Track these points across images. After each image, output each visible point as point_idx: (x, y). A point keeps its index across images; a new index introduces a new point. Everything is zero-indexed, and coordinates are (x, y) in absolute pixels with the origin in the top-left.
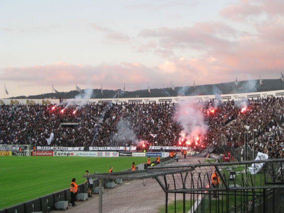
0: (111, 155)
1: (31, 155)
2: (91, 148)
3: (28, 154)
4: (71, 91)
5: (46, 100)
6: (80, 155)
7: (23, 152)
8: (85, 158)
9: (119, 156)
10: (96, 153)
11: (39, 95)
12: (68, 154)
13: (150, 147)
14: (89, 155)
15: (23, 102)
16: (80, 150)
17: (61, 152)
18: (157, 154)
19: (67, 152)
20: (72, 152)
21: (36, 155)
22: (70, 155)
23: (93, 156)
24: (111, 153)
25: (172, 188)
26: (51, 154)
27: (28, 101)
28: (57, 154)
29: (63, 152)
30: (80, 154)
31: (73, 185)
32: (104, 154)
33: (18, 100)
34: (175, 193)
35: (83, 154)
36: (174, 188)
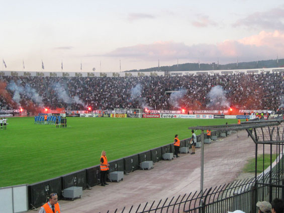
0: (207, 117)
1: (143, 117)
2: (190, 112)
3: (139, 116)
4: (174, 66)
5: (153, 72)
6: (182, 118)
8: (186, 119)
9: (214, 118)
11: (148, 69)
13: (240, 111)
14: (188, 117)
15: (135, 74)
17: (166, 115)
19: (171, 115)
20: (175, 115)
21: (146, 117)
22: (174, 117)
24: (207, 115)
25: (261, 139)
26: (158, 116)
27: (139, 74)
28: (163, 116)
29: (168, 115)
30: (182, 116)
31: (176, 141)
32: (201, 117)
33: (131, 73)
34: (264, 144)
35: (185, 116)
36: (263, 140)
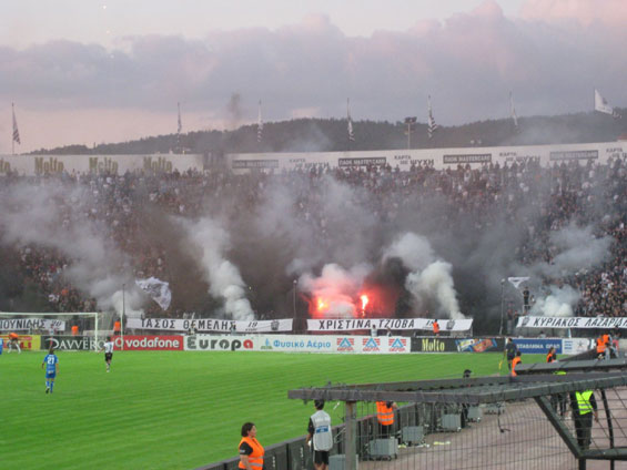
0: (385, 346)
2: (313, 324)
3: (96, 345)
5: (155, 158)
6: (275, 349)
7: (79, 339)
9: (413, 349)
10: (333, 339)
11: (133, 144)
12: (236, 345)
13: (521, 319)
14: (305, 349)
15: (77, 165)
16: (275, 331)
17: (210, 338)
18: (544, 342)
20: (248, 337)
21: (126, 348)
22: (242, 348)
23: (323, 350)
24: (384, 339)
26: (175, 343)
27: (93, 163)
28: (197, 343)
29: (219, 338)
30: (277, 343)
32: (358, 345)
33: (61, 158)
35: (288, 344)
